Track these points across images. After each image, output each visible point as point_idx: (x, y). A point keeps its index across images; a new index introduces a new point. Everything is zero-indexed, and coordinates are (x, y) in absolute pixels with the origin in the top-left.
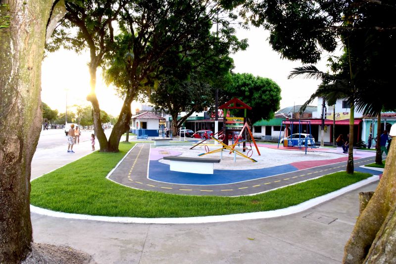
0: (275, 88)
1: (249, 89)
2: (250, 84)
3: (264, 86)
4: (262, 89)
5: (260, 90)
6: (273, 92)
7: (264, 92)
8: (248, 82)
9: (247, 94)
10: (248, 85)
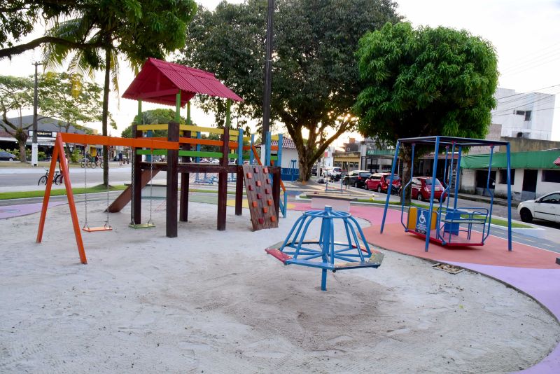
8: (386, 45)
9: (381, 76)
10: (387, 52)
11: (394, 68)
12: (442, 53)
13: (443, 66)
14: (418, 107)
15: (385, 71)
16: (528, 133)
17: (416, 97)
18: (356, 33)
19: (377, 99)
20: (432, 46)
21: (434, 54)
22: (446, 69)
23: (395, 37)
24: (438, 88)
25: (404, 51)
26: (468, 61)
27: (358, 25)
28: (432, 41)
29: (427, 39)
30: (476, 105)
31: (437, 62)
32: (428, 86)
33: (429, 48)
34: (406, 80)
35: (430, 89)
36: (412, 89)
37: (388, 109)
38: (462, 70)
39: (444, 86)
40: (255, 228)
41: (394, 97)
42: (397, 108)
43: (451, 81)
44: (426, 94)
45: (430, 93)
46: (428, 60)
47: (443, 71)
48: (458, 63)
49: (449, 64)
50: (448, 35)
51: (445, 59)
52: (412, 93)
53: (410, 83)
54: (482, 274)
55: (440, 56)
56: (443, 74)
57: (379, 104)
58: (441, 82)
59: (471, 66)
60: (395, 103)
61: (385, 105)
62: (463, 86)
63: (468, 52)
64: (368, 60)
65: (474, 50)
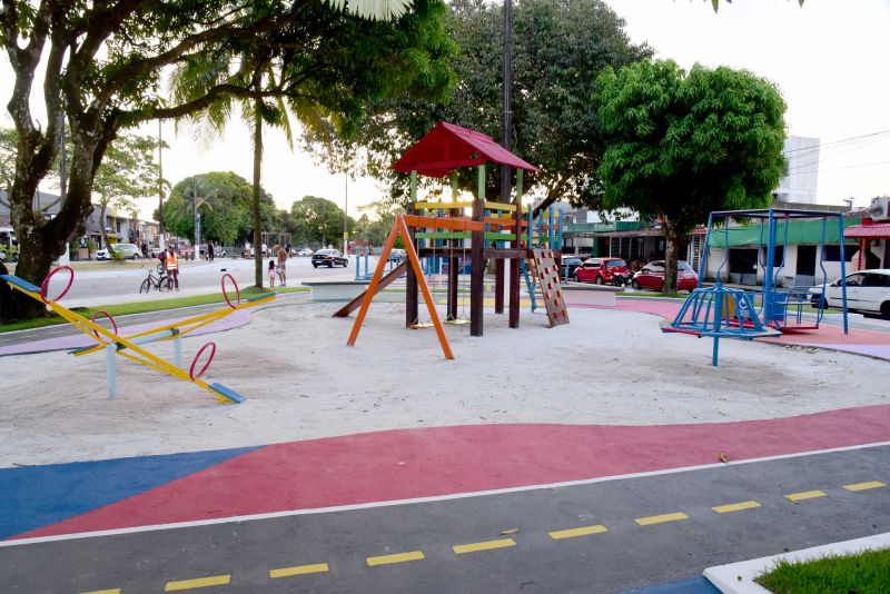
0: (748, 100)
1: (651, 111)
2: (655, 97)
3: (701, 95)
4: (694, 108)
5: (688, 112)
6: (737, 113)
7: (701, 117)
8: (647, 89)
9: (643, 129)
10: (649, 98)
11: (660, 119)
12: (726, 101)
13: (729, 117)
14: (695, 169)
15: (648, 124)
16: (786, 195)
17: (693, 156)
18: (590, 68)
19: (638, 158)
20: (713, 92)
21: (717, 103)
22: (733, 122)
23: (657, 78)
24: (723, 145)
25: (673, 96)
26: (757, 111)
27: (594, 57)
28: (712, 86)
29: (705, 83)
30: (767, 165)
31: (721, 113)
32: (711, 142)
33: (710, 95)
34: (679, 135)
35: (712, 147)
36: (687, 146)
37: (654, 172)
38: (752, 122)
39: (730, 143)
40: (552, 325)
41: (663, 157)
42: (666, 171)
43: (740, 136)
44: (708, 153)
45: (714, 152)
46: (710, 110)
47: (729, 125)
48: (746, 114)
49: (736, 115)
50: (732, 79)
51: (730, 109)
52: (687, 152)
53: (685, 139)
54: (842, 351)
55: (724, 105)
56: (730, 129)
57: (640, 166)
58: (727, 139)
59: (762, 116)
60: (663, 164)
61: (649, 168)
62: (755, 142)
63: (757, 99)
64: (621, 108)
65: (764, 97)
